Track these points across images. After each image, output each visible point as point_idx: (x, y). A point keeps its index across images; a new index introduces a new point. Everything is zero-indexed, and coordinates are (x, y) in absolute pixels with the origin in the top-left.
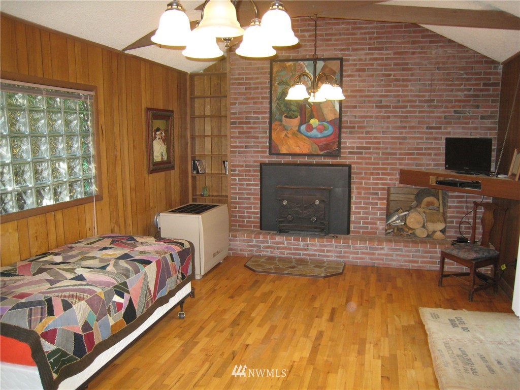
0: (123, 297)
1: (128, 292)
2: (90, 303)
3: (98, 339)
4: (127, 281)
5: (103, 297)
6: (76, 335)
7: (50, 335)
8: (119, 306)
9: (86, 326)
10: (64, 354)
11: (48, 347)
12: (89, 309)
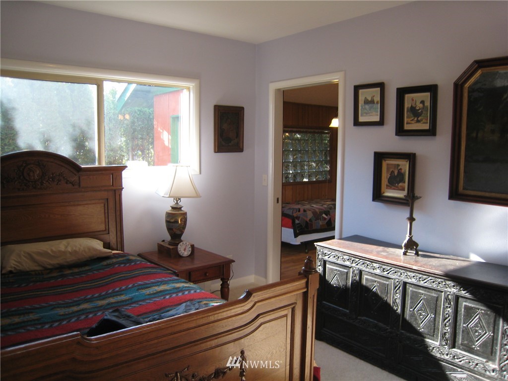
0: (327, 216)
1: (330, 215)
2: (313, 212)
3: (314, 227)
4: (330, 211)
5: (318, 213)
6: (306, 222)
7: (298, 218)
8: (325, 219)
9: (310, 220)
10: (301, 226)
11: (297, 222)
12: (312, 215)
